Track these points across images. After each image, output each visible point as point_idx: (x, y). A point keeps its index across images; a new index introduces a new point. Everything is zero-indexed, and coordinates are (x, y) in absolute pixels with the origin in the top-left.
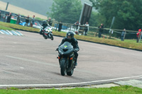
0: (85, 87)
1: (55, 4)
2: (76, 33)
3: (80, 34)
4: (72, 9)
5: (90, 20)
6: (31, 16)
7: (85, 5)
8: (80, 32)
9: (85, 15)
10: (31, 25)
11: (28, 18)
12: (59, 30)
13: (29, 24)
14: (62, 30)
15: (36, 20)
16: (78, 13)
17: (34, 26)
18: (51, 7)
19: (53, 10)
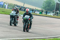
0: (58, 38)
1: (44, 3)
2: (54, 15)
3: (55, 15)
4: (51, 5)
5: (59, 9)
6: (34, 8)
7: (57, 3)
8: (55, 14)
9: (57, 7)
10: (34, 12)
11: (33, 9)
12: (46, 14)
13: (33, 12)
14: (47, 14)
15: (36, 10)
16: (54, 6)
17: (35, 12)
18: (43, 4)
19: (44, 5)
